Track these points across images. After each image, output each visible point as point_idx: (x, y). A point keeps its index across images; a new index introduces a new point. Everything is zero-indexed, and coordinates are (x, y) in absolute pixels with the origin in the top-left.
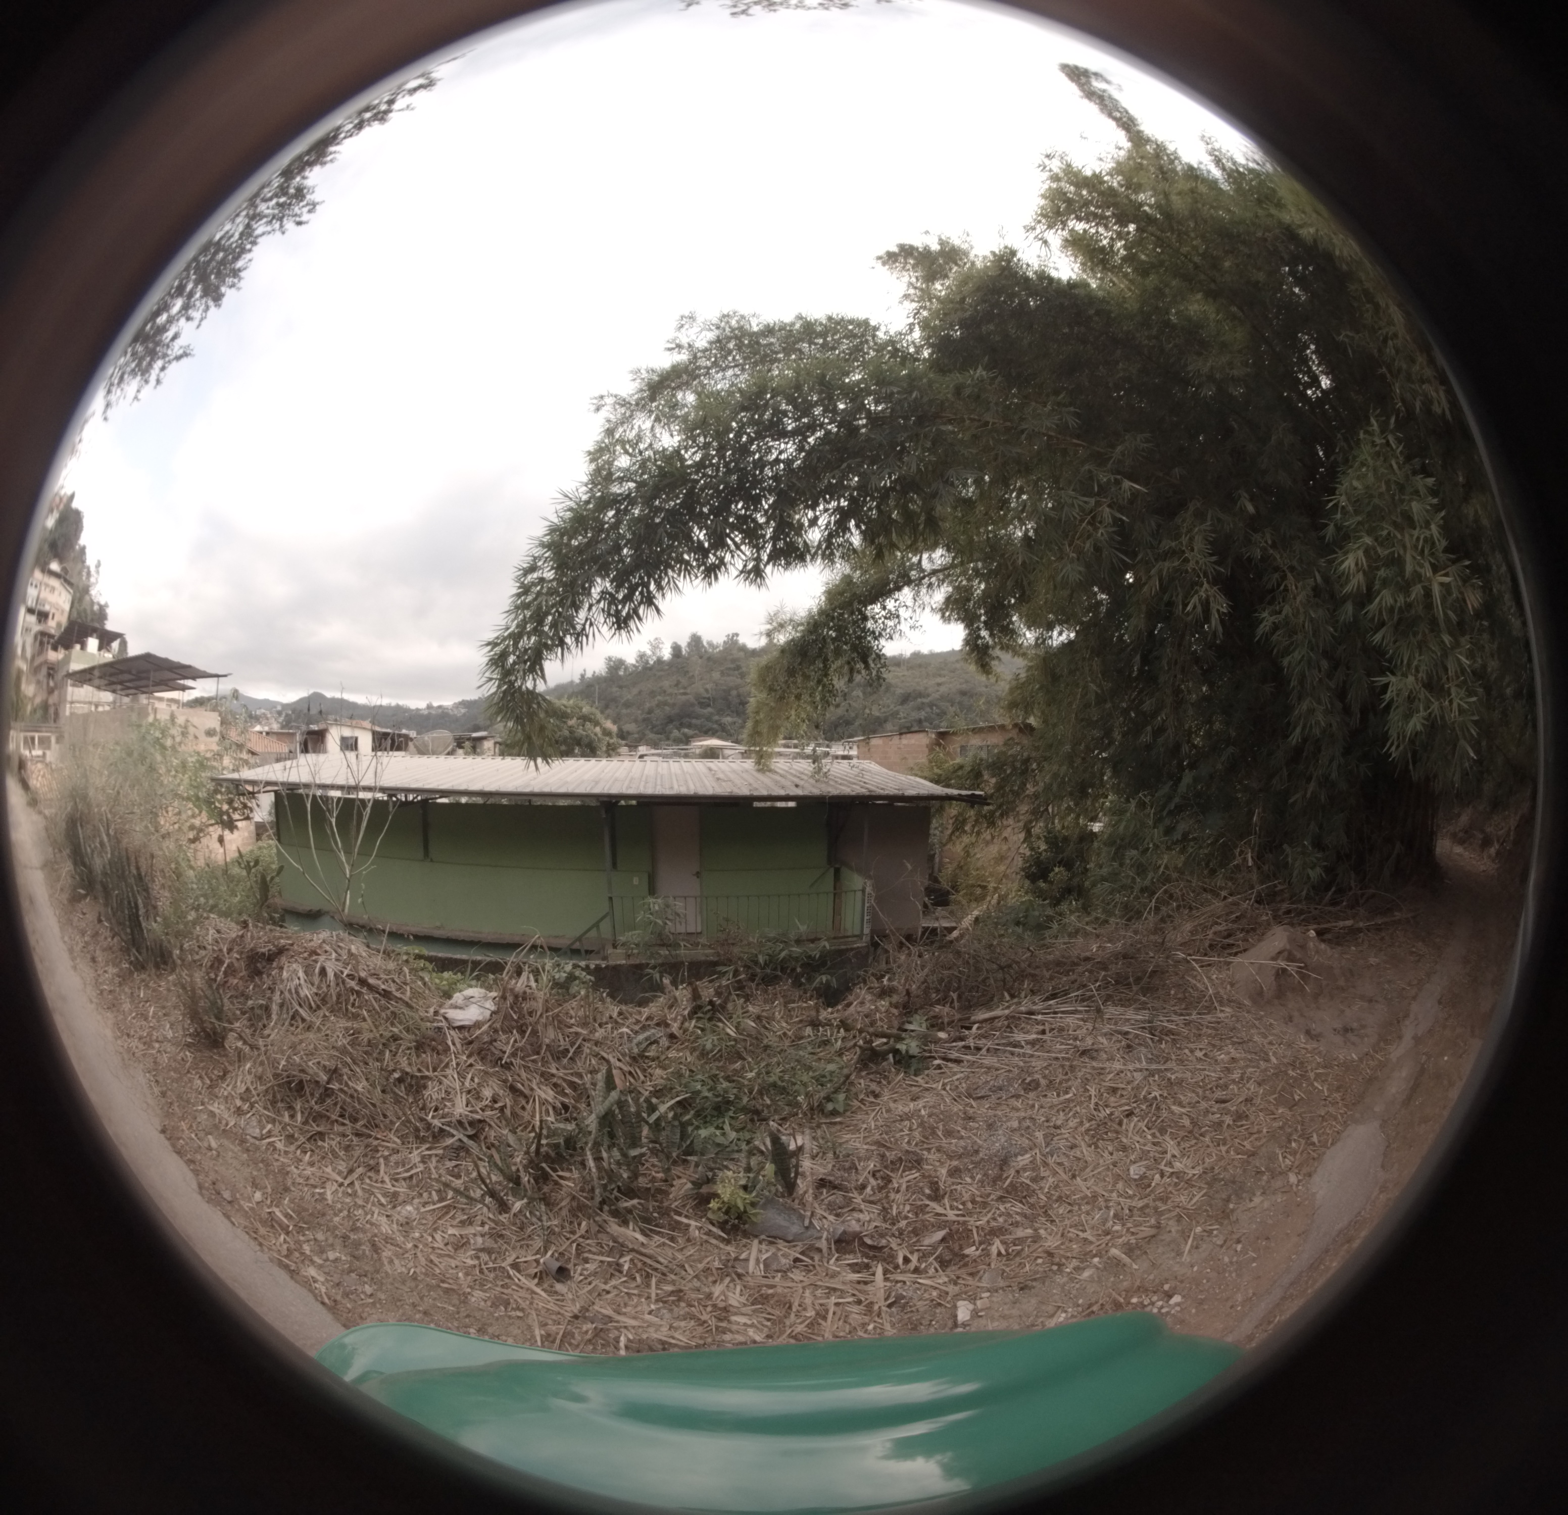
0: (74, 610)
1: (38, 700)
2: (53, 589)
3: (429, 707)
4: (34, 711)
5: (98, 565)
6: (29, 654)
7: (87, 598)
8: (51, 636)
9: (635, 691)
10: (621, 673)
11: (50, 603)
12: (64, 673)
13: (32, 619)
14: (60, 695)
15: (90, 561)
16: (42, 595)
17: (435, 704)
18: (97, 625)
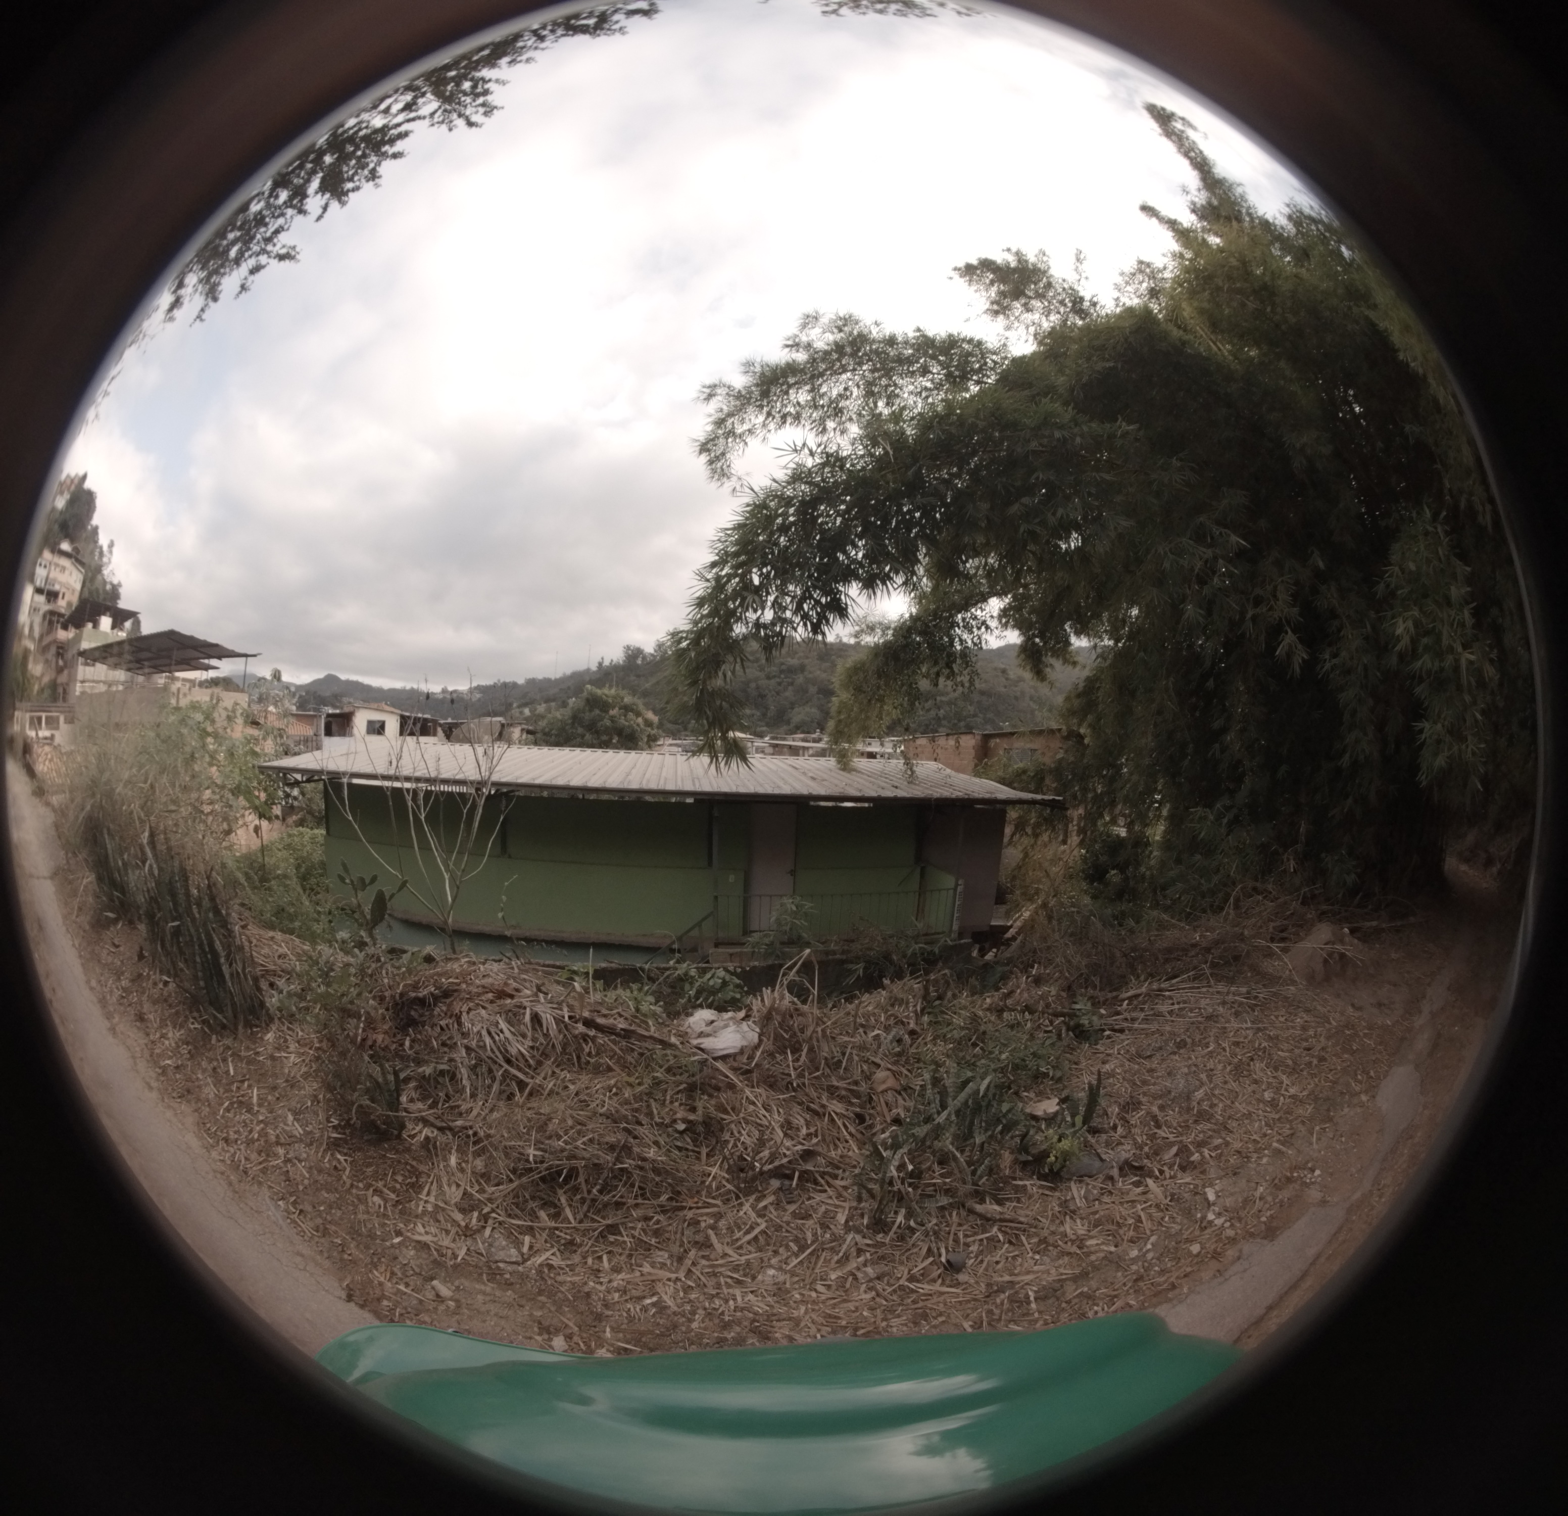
0: (86, 589)
1: (46, 679)
2: (63, 569)
3: (444, 691)
4: (42, 690)
5: (111, 545)
6: (37, 634)
7: (99, 577)
8: (60, 615)
9: (653, 680)
10: (639, 662)
11: (60, 583)
12: (75, 651)
13: (41, 599)
14: (70, 675)
15: (103, 540)
16: (52, 575)
17: (450, 689)
18: (109, 604)
